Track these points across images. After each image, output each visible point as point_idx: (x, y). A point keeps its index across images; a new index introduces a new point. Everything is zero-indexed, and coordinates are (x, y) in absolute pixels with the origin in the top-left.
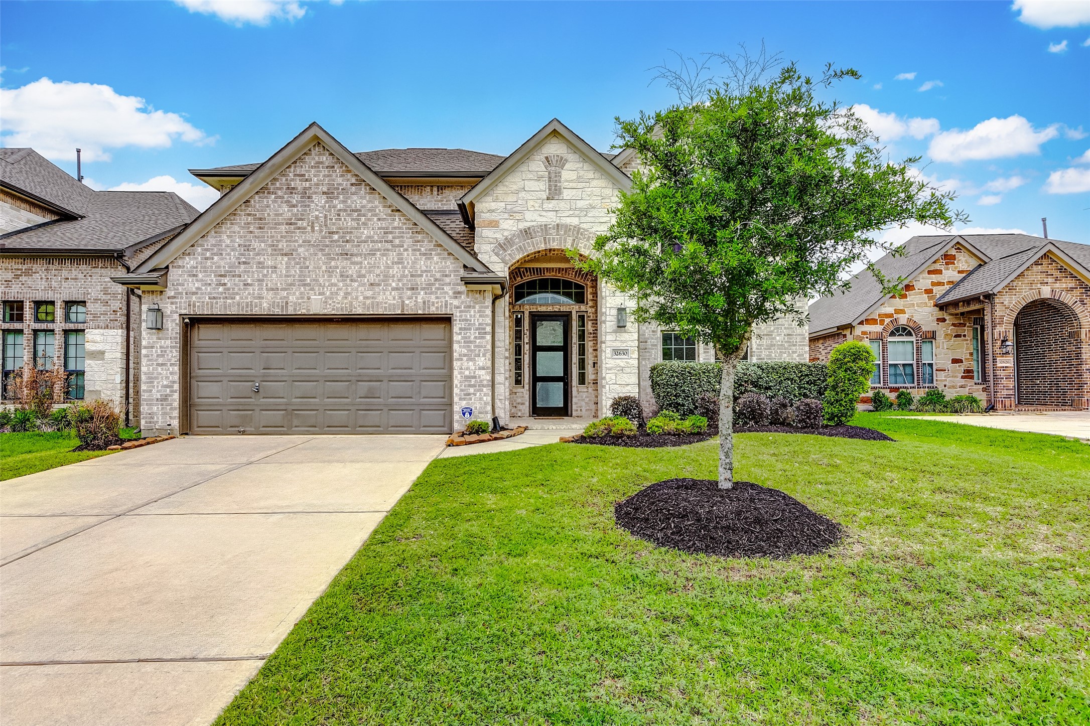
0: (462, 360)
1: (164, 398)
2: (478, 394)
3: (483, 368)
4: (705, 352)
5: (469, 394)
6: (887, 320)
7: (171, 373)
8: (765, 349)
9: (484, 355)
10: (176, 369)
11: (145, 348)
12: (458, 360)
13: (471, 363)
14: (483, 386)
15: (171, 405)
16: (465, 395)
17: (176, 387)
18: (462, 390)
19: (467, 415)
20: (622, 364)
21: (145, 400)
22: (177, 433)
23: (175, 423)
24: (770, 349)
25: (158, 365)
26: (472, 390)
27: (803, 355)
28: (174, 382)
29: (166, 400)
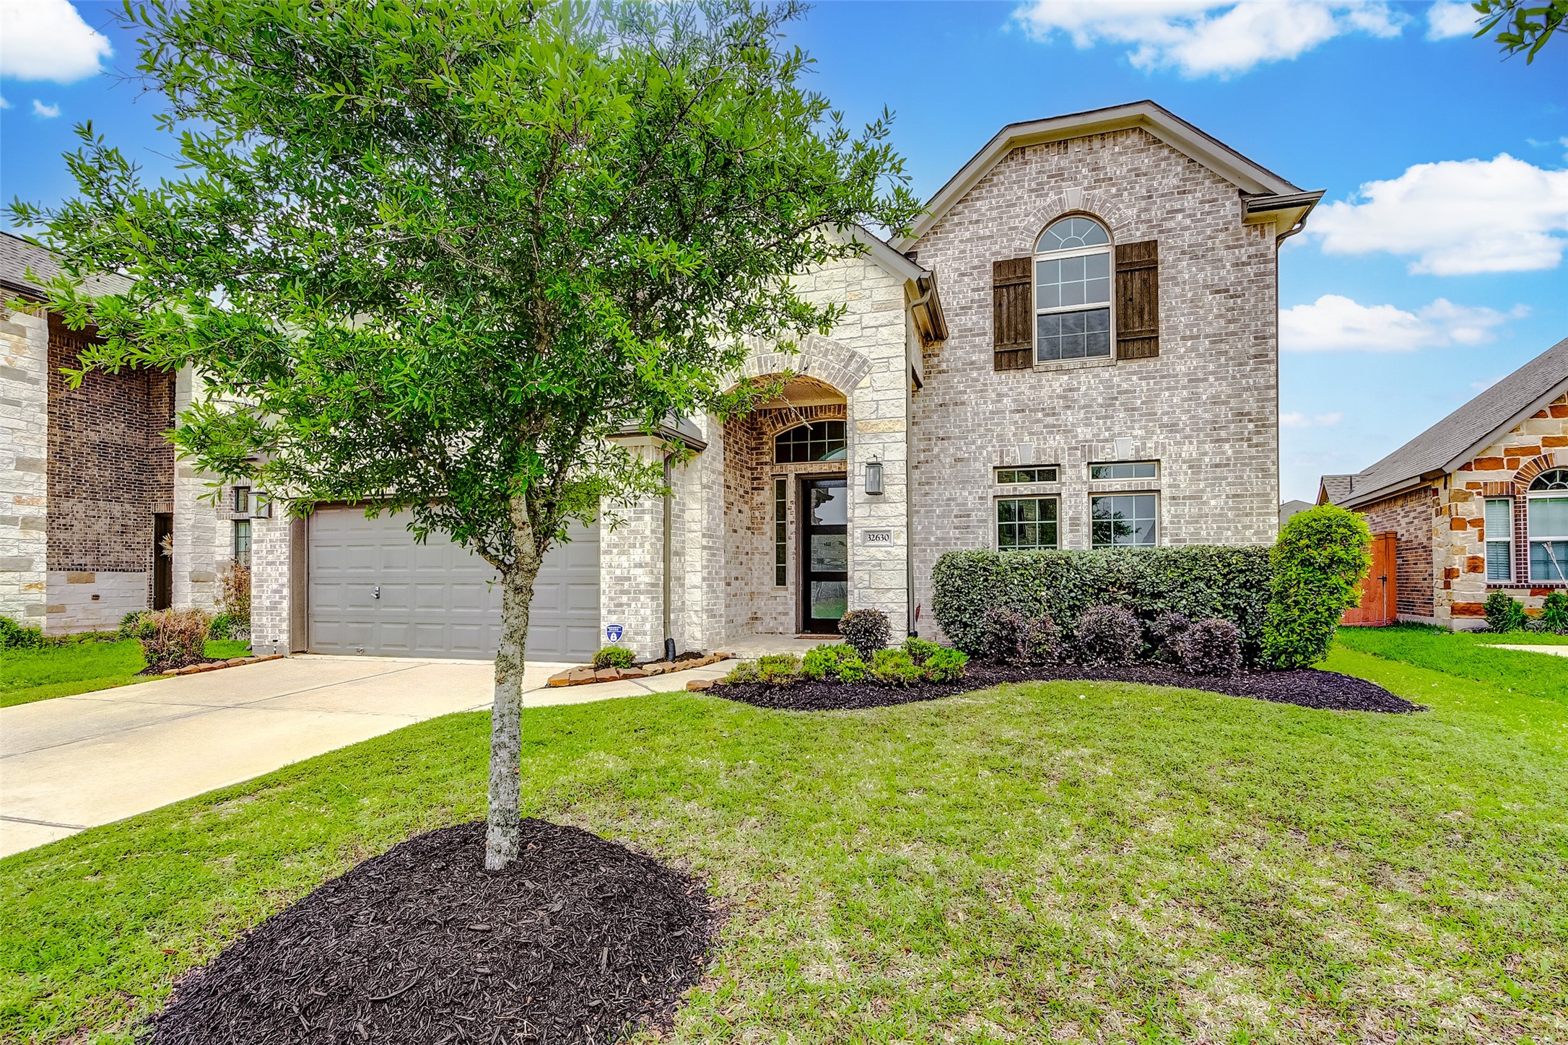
0: (611, 552)
1: (274, 607)
2: (633, 605)
3: (640, 565)
4: (1071, 531)
5: (621, 605)
6: (1525, 460)
7: (280, 574)
8: (1188, 523)
9: (642, 545)
10: (285, 568)
11: (256, 542)
12: (606, 552)
13: (624, 558)
14: (641, 592)
15: (280, 615)
16: (616, 606)
17: (286, 592)
18: (611, 599)
19: (614, 636)
20: (880, 556)
21: (255, 608)
22: (287, 652)
23: (284, 639)
24: (1197, 522)
25: (268, 564)
26: (624, 599)
27: (1266, 532)
28: (283, 585)
29: (275, 608)
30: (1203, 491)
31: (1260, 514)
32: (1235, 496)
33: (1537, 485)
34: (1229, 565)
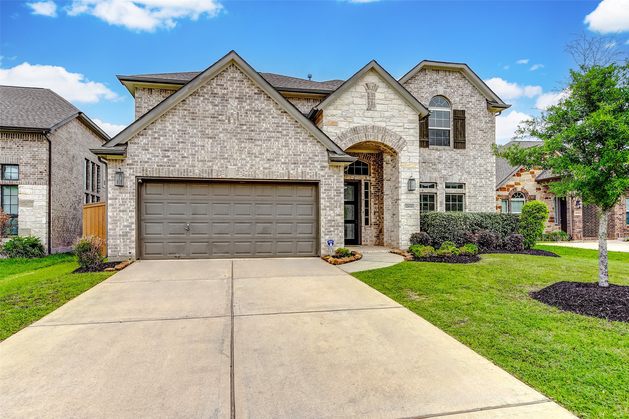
0: (326, 210)
1: (125, 234)
2: (336, 232)
3: (339, 215)
4: (440, 206)
5: (330, 232)
6: (511, 189)
7: (130, 217)
9: (340, 207)
10: (134, 214)
11: (111, 199)
12: (324, 209)
13: (331, 212)
14: (339, 226)
15: (130, 239)
16: (328, 232)
17: (134, 226)
18: (326, 229)
19: (331, 244)
20: (410, 213)
21: (111, 236)
22: (134, 258)
23: (133, 251)
24: (475, 205)
25: (120, 211)
26: (332, 229)
27: (493, 208)
28: (132, 223)
29: (126, 235)
30: (477, 194)
31: (491, 203)
32: (485, 196)
33: (513, 197)
34: (502, 218)
